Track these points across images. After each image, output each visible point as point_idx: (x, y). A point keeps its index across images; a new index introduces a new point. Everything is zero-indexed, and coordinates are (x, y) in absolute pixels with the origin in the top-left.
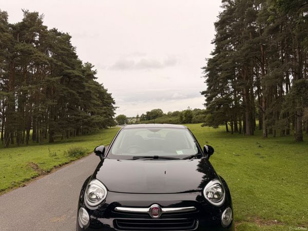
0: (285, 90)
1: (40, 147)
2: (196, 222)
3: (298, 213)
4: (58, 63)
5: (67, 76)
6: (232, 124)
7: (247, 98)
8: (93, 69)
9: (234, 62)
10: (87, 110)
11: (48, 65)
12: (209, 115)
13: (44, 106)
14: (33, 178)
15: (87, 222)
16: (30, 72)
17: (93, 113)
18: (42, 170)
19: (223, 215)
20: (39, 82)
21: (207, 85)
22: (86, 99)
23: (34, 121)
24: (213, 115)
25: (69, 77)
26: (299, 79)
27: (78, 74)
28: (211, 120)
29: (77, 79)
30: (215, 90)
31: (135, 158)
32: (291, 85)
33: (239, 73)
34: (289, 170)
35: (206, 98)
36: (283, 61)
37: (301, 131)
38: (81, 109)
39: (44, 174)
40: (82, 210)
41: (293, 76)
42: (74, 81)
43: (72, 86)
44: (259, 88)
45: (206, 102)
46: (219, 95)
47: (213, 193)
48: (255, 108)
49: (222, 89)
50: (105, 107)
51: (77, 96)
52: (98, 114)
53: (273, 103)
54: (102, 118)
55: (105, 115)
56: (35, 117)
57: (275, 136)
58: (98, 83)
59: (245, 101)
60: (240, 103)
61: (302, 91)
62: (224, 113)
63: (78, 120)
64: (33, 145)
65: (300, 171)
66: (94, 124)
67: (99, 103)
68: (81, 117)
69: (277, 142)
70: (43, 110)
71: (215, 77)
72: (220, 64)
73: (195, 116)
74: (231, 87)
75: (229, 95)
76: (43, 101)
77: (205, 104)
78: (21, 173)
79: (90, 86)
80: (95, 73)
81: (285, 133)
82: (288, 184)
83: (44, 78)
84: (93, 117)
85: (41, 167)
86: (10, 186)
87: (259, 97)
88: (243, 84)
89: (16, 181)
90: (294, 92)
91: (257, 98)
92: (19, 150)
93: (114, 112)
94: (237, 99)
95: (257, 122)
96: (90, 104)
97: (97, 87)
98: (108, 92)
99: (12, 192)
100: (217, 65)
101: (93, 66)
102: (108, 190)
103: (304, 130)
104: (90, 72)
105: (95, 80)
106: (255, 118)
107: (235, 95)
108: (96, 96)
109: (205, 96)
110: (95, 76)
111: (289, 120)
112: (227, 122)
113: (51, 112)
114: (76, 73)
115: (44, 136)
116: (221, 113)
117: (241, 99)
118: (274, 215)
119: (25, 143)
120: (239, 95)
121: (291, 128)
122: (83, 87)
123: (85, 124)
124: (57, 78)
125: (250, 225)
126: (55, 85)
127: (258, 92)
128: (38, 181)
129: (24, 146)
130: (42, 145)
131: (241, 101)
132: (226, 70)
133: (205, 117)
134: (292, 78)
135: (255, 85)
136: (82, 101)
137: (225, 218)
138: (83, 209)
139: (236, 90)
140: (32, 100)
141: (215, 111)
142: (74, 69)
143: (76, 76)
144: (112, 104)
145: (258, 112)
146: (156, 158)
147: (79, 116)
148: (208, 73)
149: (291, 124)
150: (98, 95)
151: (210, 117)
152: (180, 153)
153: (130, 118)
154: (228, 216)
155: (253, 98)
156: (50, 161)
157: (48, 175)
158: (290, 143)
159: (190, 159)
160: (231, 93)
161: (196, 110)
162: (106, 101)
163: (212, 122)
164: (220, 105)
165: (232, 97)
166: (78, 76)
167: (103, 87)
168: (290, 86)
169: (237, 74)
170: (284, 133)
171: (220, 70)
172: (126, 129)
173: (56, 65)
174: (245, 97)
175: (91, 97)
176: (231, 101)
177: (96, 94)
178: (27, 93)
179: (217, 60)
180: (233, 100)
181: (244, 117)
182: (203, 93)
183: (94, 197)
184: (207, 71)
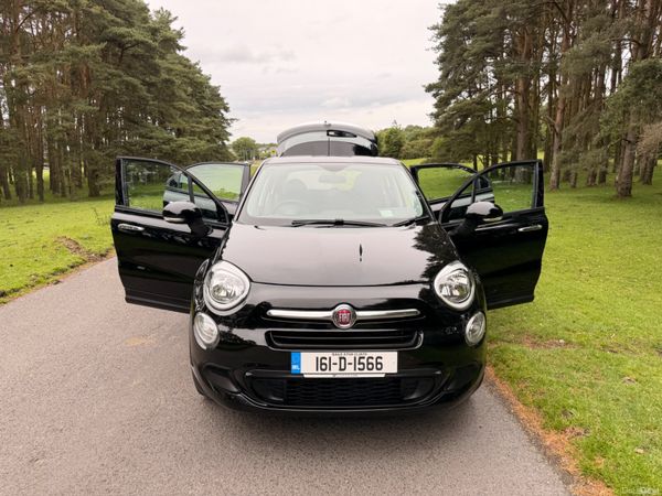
0: (608, 84)
1: (73, 205)
2: (419, 336)
3: (605, 328)
4: (93, 10)
5: (117, 42)
6: (487, 159)
7: (525, 101)
8: (174, 26)
9: (503, 13)
10: (167, 123)
11: (69, 13)
12: (439, 140)
13: (68, 115)
14: (72, 267)
15: (214, 338)
16: (28, 30)
17: (180, 133)
18: (89, 252)
19: (470, 325)
20: (54, 57)
21: (440, 69)
22: (164, 100)
23: (50, 148)
24: (448, 139)
25: (121, 45)
26: (644, 58)
27: (141, 38)
28: (443, 151)
29: (140, 50)
30: (455, 82)
31: (297, 224)
32: (623, 73)
33: (513, 42)
34: (596, 253)
35: (435, 101)
36: (613, 15)
37: (630, 175)
38: (154, 123)
39: (95, 260)
40: (202, 318)
41: (631, 50)
42: (133, 55)
43: (129, 67)
44: (552, 78)
45: (435, 110)
46: (465, 94)
47: (450, 286)
48: (538, 124)
49: (473, 79)
50: (208, 119)
51: (143, 91)
52: (193, 133)
53: (580, 114)
54: (203, 142)
55: (208, 137)
56: (50, 140)
57: (574, 187)
58: (187, 60)
59: (521, 108)
60: (509, 112)
61: (648, 87)
62: (473, 136)
63: (148, 148)
64: (55, 202)
65: (618, 256)
66: (185, 157)
67: (193, 107)
68: (155, 141)
69: (579, 198)
70: (67, 124)
71: (458, 51)
72: (472, 20)
73: (407, 142)
74: (491, 75)
75: (487, 94)
76: (67, 103)
77: (432, 114)
78: (46, 258)
79: (172, 66)
80: (180, 35)
81: (597, 180)
82: (591, 281)
83: (62, 47)
84: (182, 140)
85: (86, 246)
86: (28, 282)
87: (550, 98)
88: (519, 68)
89: (40, 273)
90: (628, 88)
91: (545, 102)
92: (25, 213)
93: (228, 130)
94: (502, 105)
95: (541, 156)
96: (172, 111)
97: (186, 70)
98: (212, 83)
99: (35, 294)
100: (464, 21)
101: (175, 18)
102: (251, 280)
103: (637, 173)
104: (169, 35)
105: (180, 53)
106: (536, 148)
107: (499, 95)
108: (185, 91)
109: (435, 96)
110: (181, 43)
111: (608, 151)
112: (476, 155)
113: (87, 128)
114: (137, 34)
115: (77, 183)
116: (467, 134)
117: (512, 105)
118: (560, 332)
119: (36, 197)
120: (508, 93)
121: (610, 170)
122: (156, 70)
123: (166, 155)
124: (94, 47)
125: (514, 347)
126: (91, 64)
127: (550, 87)
128: (84, 272)
129: (34, 204)
130: (75, 201)
131: (510, 108)
132: (485, 34)
133: (429, 145)
134: (629, 55)
135: (545, 72)
136: (156, 103)
137: (473, 331)
138: (204, 315)
139: (503, 82)
140: (39, 99)
141: (454, 132)
142: (131, 25)
143: (138, 43)
144: (222, 111)
145: (544, 135)
146: (339, 223)
147: (151, 138)
148: (443, 39)
149: (612, 161)
150: (190, 90)
151: (443, 145)
152: (387, 214)
153: (264, 145)
154: (477, 328)
155: (538, 100)
156: (103, 235)
157: (104, 262)
158: (605, 202)
159: (407, 225)
160: (491, 90)
161: (410, 128)
162: (208, 104)
163: (444, 155)
164: (466, 117)
165: (493, 99)
166: (142, 43)
167: (199, 72)
168: (620, 76)
169: (508, 45)
170: (593, 181)
171: (472, 33)
172: (272, 164)
173: (88, 14)
174: (520, 99)
175: (174, 94)
176: (490, 107)
177: (184, 86)
178: (26, 84)
179: (466, 9)
180: (493, 107)
181: (515, 146)
182: (429, 89)
183: (223, 294)
184: (441, 35)
